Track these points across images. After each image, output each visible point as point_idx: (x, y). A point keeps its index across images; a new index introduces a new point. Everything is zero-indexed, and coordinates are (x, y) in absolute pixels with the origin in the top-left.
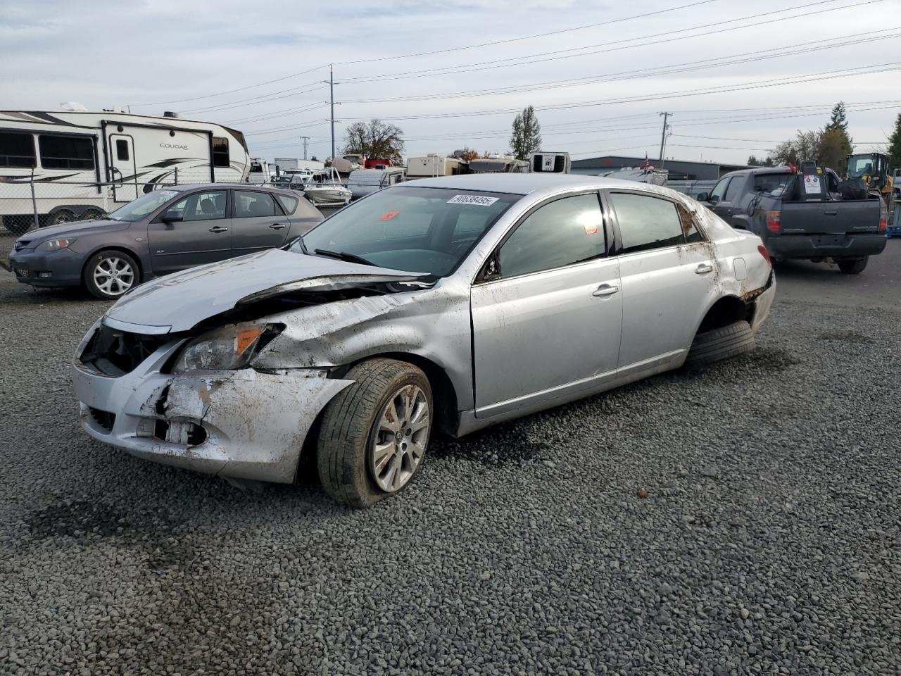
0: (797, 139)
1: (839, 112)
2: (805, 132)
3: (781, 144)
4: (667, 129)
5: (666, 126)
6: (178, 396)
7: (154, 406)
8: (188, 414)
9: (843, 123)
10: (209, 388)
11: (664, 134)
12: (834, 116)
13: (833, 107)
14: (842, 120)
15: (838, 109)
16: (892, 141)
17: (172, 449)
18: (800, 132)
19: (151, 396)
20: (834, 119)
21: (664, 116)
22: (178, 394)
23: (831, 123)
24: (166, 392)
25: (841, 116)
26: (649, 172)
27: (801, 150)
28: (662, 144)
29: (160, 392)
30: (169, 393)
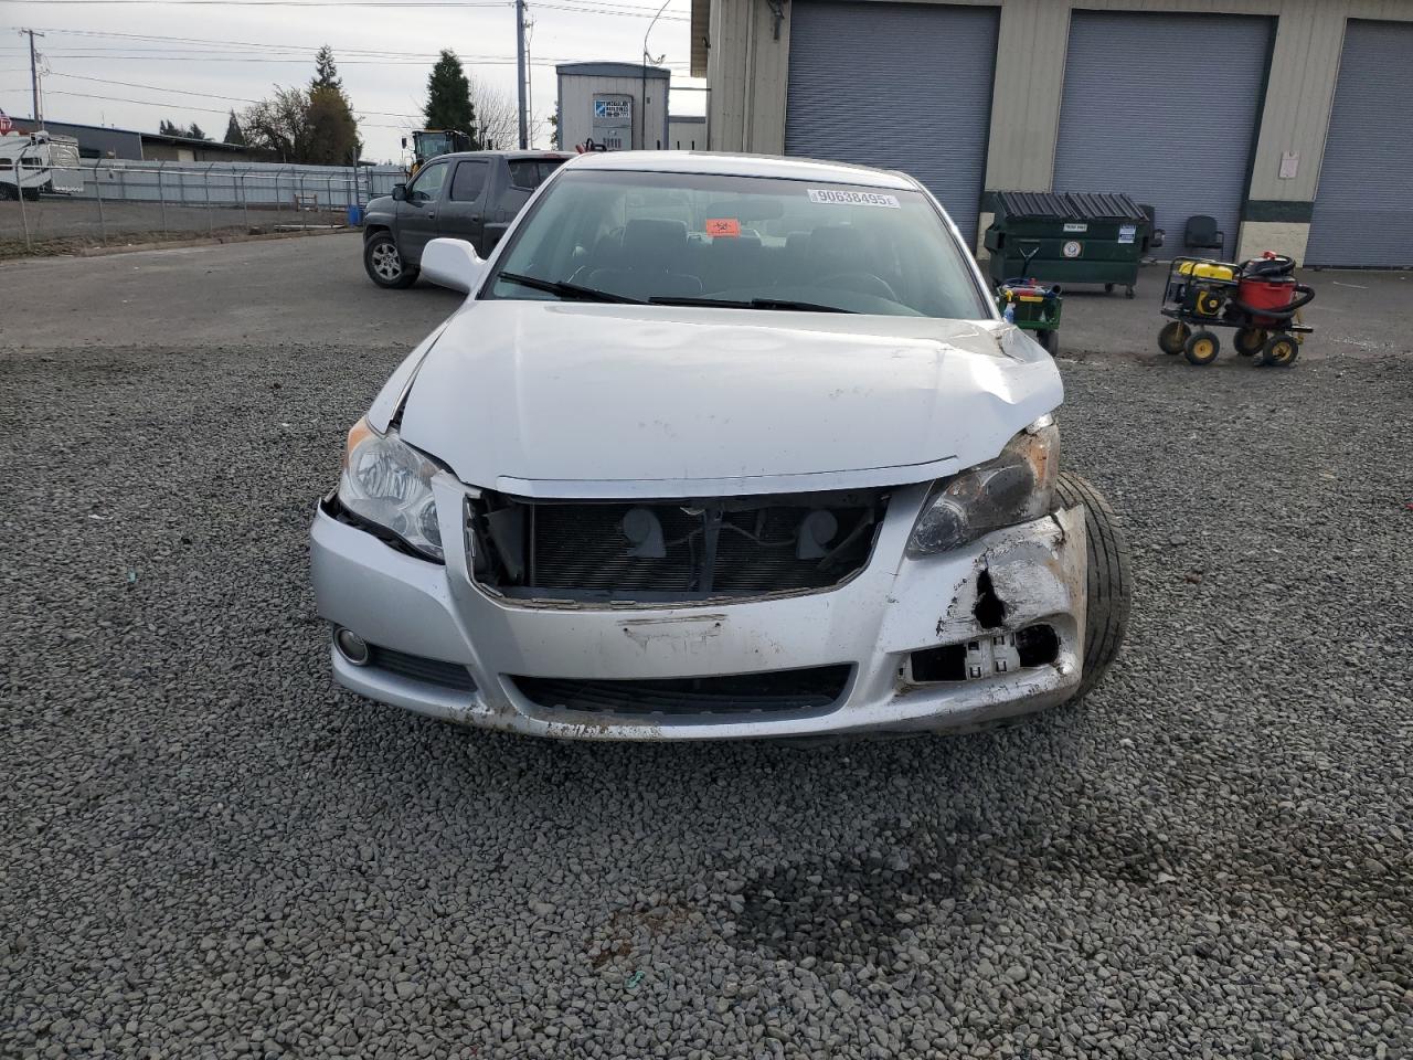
0: (276, 99)
1: (324, 59)
2: (286, 89)
3: (252, 105)
4: (39, 61)
5: (34, 57)
6: (1017, 585)
7: (973, 617)
8: (1051, 609)
9: (334, 79)
10: (1055, 556)
11: (33, 70)
12: (320, 67)
13: (317, 52)
14: (333, 74)
15: (323, 56)
16: (427, 115)
17: (1033, 682)
18: (278, 87)
19: (954, 600)
20: (321, 71)
21: (27, 35)
22: (1013, 581)
23: (319, 78)
24: (984, 582)
25: (330, 68)
26: (42, 142)
27: (286, 116)
28: (35, 90)
29: (972, 587)
30: (995, 583)
